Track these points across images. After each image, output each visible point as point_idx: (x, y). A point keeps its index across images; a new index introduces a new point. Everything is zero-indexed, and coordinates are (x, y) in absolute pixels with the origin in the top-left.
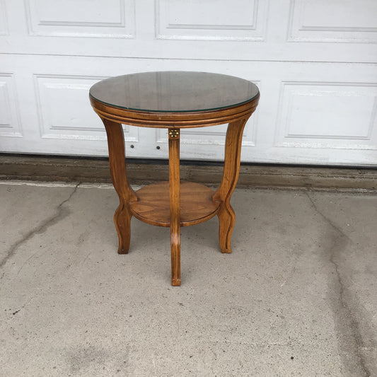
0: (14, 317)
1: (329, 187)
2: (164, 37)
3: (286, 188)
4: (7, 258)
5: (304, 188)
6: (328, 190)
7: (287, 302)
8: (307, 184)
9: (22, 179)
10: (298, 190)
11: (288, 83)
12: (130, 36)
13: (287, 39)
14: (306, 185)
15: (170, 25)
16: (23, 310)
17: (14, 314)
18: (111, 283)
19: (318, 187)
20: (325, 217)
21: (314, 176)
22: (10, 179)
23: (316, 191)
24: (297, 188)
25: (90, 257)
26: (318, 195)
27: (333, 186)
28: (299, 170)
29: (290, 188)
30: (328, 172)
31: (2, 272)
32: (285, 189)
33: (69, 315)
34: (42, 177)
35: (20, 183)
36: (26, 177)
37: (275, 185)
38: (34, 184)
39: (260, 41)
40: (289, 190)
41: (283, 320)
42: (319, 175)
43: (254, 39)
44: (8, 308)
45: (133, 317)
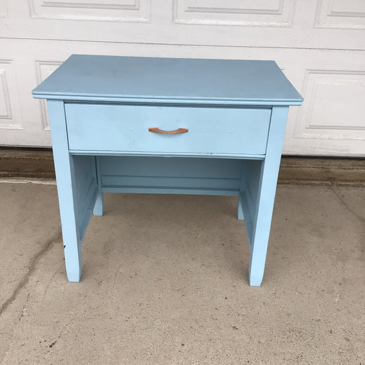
0: (51, 350)
1: (353, 181)
2: (182, 21)
3: (309, 182)
4: (29, 274)
5: (328, 182)
6: (352, 184)
7: (346, 320)
8: (331, 178)
9: (26, 176)
10: (322, 185)
11: (312, 71)
12: (144, 20)
13: (314, 25)
14: (329, 179)
15: (189, 8)
16: (60, 341)
17: (51, 346)
18: (152, 302)
19: (341, 181)
20: (358, 217)
21: (334, 168)
22: (13, 176)
23: (340, 185)
24: (321, 182)
25: (121, 270)
26: (344, 191)
27: (357, 180)
28: (319, 162)
29: (313, 182)
30: (348, 164)
31: (27, 294)
32: (308, 184)
33: (114, 345)
34: (48, 174)
35: (24, 181)
36: (30, 174)
37: (297, 179)
38: (40, 182)
39: (285, 27)
40: (312, 184)
41: (348, 343)
42: (340, 167)
43: (279, 24)
44: (43, 340)
45: (186, 346)
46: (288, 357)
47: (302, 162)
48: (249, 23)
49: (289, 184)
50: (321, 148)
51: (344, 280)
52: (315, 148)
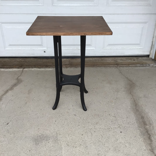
1: (125, 65)
5: (116, 66)
6: (125, 66)
7: (116, 111)
10: (114, 66)
12: (41, 5)
13: (107, 5)
14: (117, 64)
17: (7, 124)
18: (45, 108)
19: (121, 65)
21: (119, 60)
24: (113, 66)
25: (34, 99)
26: (121, 68)
27: (127, 64)
28: (113, 58)
30: (124, 58)
32: (108, 66)
33: (30, 123)
34: (7, 67)
37: (105, 65)
38: (4, 70)
39: (96, 6)
40: (110, 67)
41: (115, 118)
42: (121, 60)
43: (93, 5)
44: (4, 122)
45: (57, 121)
46: (93, 123)
47: (107, 59)
48: (82, 5)
49: (101, 67)
50: (113, 53)
51: (117, 98)
52: (111, 53)
